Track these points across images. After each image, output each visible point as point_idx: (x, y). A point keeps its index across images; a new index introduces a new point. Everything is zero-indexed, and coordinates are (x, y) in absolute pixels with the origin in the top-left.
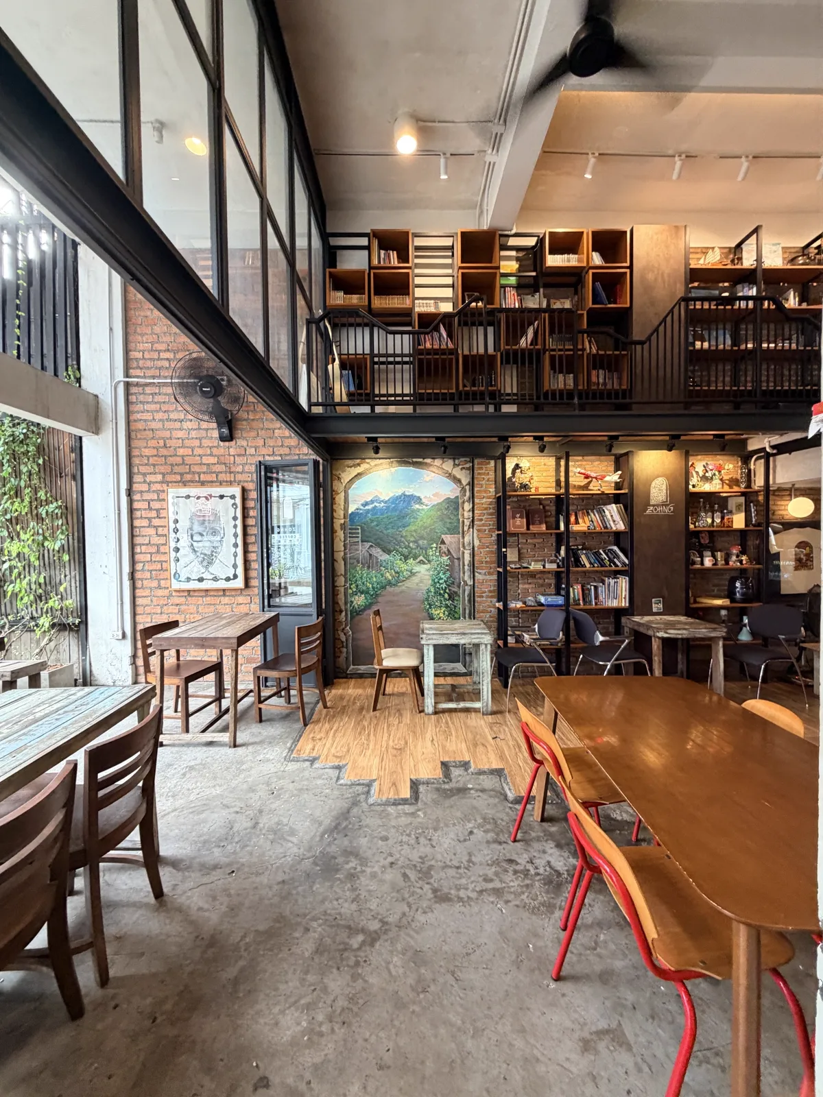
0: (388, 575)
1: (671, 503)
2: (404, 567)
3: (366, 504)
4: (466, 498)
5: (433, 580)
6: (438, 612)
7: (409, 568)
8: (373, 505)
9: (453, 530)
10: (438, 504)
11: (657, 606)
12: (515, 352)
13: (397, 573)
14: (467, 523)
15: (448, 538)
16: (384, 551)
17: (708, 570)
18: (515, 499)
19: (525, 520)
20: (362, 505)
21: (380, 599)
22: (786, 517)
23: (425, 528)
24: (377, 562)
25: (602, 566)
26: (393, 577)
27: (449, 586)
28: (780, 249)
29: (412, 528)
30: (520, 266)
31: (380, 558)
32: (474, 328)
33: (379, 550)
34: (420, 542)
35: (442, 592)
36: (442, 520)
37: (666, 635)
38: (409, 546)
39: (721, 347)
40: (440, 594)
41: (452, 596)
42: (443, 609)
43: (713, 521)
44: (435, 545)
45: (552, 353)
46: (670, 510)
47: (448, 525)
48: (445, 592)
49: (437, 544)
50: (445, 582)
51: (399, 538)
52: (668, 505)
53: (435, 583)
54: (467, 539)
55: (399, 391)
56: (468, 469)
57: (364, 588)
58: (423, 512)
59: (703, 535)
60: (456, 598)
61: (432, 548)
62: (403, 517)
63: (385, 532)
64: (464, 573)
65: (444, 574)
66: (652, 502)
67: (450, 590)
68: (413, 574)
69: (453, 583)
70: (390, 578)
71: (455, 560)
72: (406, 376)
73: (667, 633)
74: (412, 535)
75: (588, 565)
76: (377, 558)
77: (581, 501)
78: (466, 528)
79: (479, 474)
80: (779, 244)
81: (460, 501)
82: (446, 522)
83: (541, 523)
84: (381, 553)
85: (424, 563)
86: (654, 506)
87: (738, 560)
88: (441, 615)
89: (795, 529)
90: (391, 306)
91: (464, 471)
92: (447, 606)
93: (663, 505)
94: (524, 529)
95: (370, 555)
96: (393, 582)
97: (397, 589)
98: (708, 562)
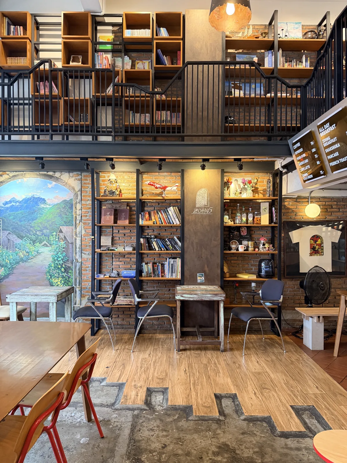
0: (21, 254)
1: (210, 206)
2: (32, 248)
3: (6, 203)
4: (78, 200)
5: (53, 258)
6: (57, 281)
7: (37, 249)
8: (11, 204)
9: (69, 223)
10: (57, 204)
11: (200, 279)
12: (103, 98)
13: (28, 252)
14: (79, 218)
15: (64, 229)
16: (18, 237)
17: (241, 254)
18: (111, 202)
19: (113, 217)
20: (3, 204)
21: (15, 271)
22: (304, 217)
23: (48, 221)
24: (14, 245)
25: (167, 250)
26: (24, 256)
27: (64, 262)
28: (301, 26)
29: (39, 221)
30: (115, 36)
31: (15, 242)
32: (82, 80)
33: (15, 236)
34: (45, 231)
35: (60, 267)
36: (60, 216)
37: (182, 298)
38: (36, 234)
39: (253, 95)
40: (58, 268)
41: (67, 270)
42: (60, 279)
43: (247, 220)
44: (55, 233)
45: (126, 99)
46: (210, 211)
47: (65, 220)
48: (62, 267)
49: (57, 233)
50: (62, 259)
51: (29, 228)
52: (209, 208)
53: (55, 260)
54: (78, 229)
55: (21, 124)
56: (79, 180)
57: (4, 263)
58: (47, 210)
59: (243, 229)
60: (70, 271)
61: (53, 235)
62: (33, 213)
63: (19, 223)
64: (76, 254)
65: (62, 254)
66: (197, 206)
67: (65, 265)
68: (38, 253)
69: (68, 260)
70: (23, 256)
71: (69, 245)
72: (27, 113)
73: (182, 297)
74: (39, 226)
75: (157, 249)
76: (13, 242)
77: (157, 204)
78: (78, 222)
79: (85, 183)
80: (300, 23)
81: (74, 203)
82: (63, 217)
83: (125, 219)
84: (16, 238)
85: (47, 246)
86: (198, 208)
87: (265, 248)
88: (59, 283)
89: (310, 226)
90: (19, 65)
91: (76, 181)
92: (63, 277)
93: (205, 208)
94: (112, 223)
95: (9, 239)
96: (24, 259)
97: (27, 264)
98: (241, 249)
